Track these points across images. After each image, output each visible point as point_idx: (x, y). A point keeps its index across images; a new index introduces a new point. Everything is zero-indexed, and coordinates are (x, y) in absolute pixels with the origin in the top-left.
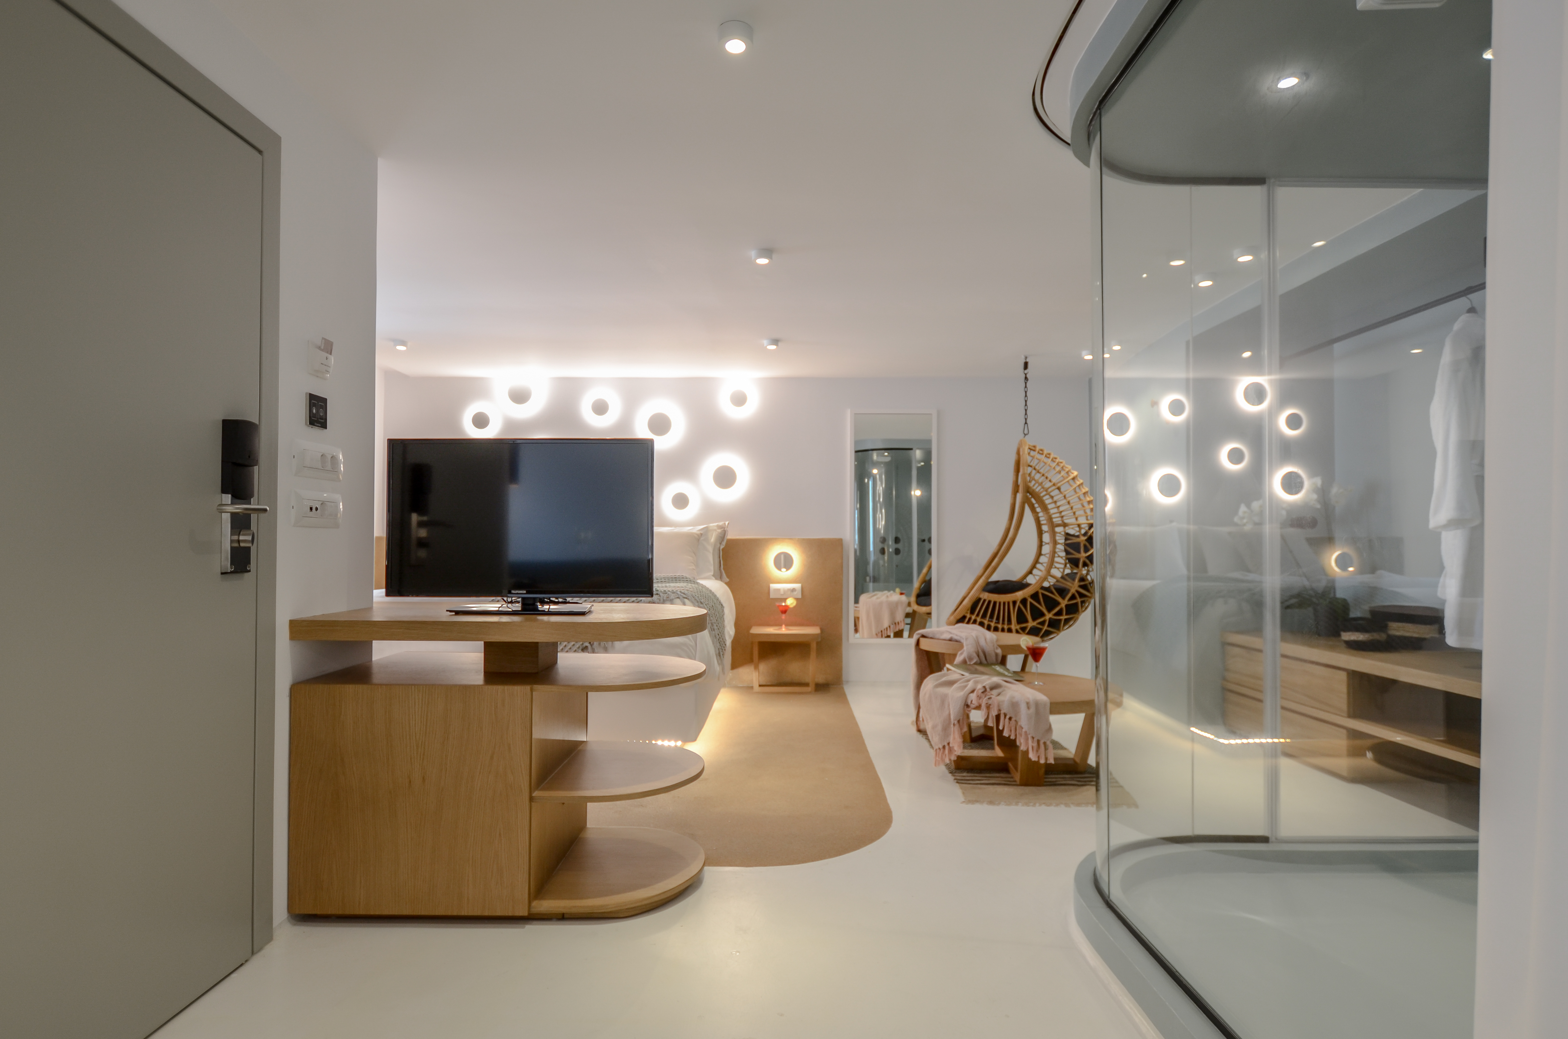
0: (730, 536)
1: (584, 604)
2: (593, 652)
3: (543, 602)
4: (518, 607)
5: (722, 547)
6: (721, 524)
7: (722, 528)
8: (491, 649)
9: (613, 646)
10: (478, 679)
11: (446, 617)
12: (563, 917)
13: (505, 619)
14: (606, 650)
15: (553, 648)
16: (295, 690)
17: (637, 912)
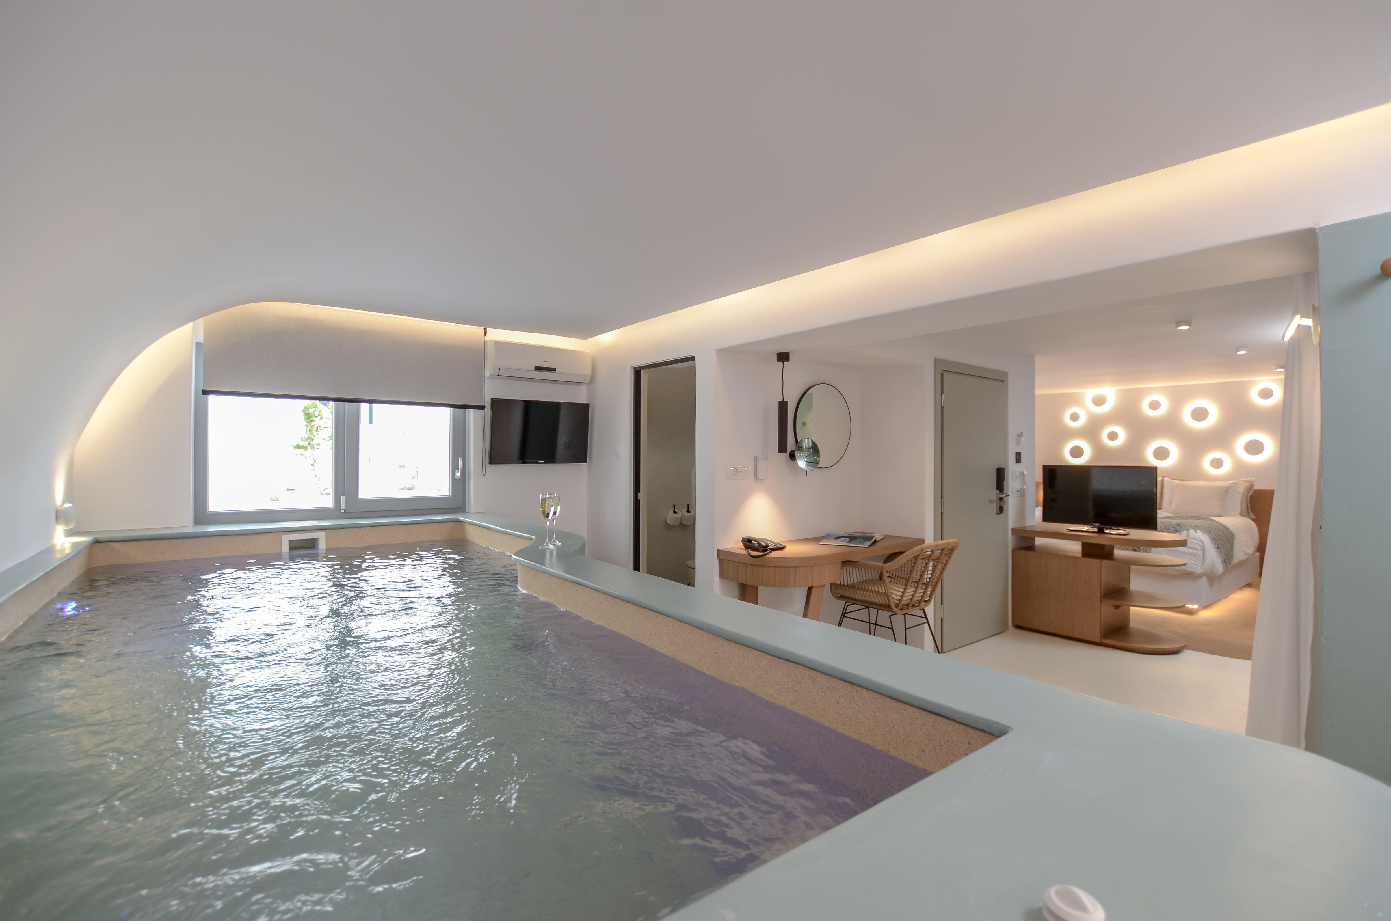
0: (1258, 487)
1: (1128, 530)
2: (1139, 551)
3: (1107, 529)
4: (1096, 530)
5: (1250, 495)
6: (1249, 479)
7: (1250, 482)
8: (1084, 545)
9: (1150, 550)
10: (1080, 555)
11: (1065, 531)
12: (1115, 647)
13: (1090, 534)
14: (1146, 551)
15: (1112, 548)
16: (1013, 551)
17: (1147, 652)
